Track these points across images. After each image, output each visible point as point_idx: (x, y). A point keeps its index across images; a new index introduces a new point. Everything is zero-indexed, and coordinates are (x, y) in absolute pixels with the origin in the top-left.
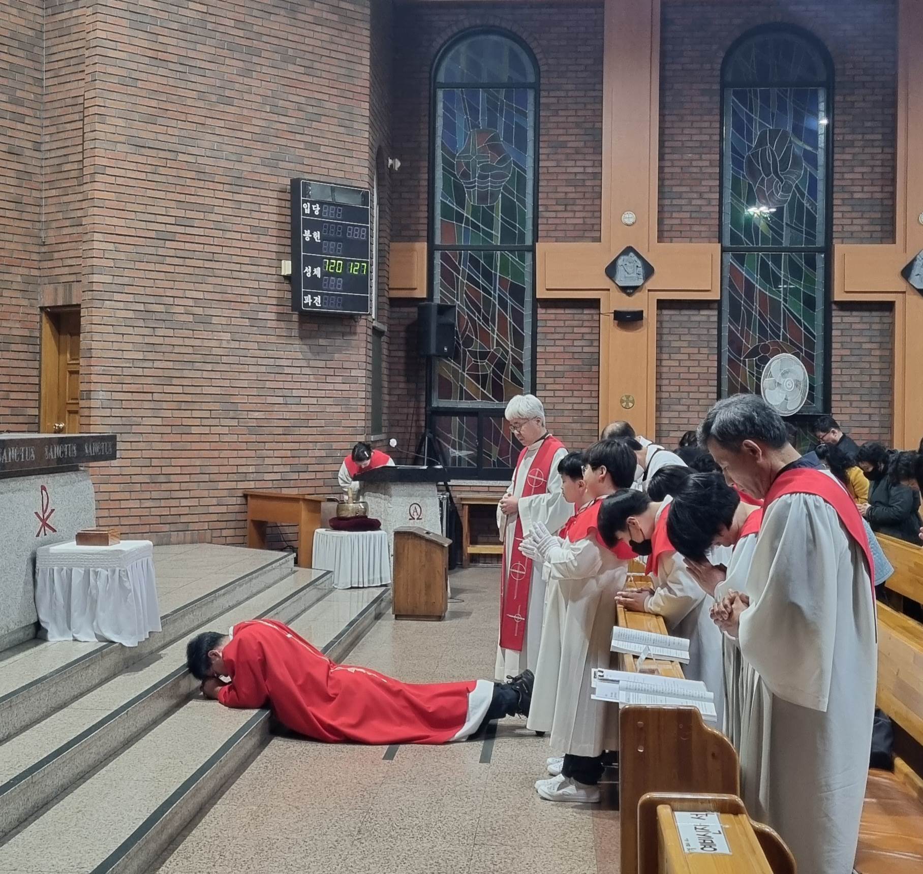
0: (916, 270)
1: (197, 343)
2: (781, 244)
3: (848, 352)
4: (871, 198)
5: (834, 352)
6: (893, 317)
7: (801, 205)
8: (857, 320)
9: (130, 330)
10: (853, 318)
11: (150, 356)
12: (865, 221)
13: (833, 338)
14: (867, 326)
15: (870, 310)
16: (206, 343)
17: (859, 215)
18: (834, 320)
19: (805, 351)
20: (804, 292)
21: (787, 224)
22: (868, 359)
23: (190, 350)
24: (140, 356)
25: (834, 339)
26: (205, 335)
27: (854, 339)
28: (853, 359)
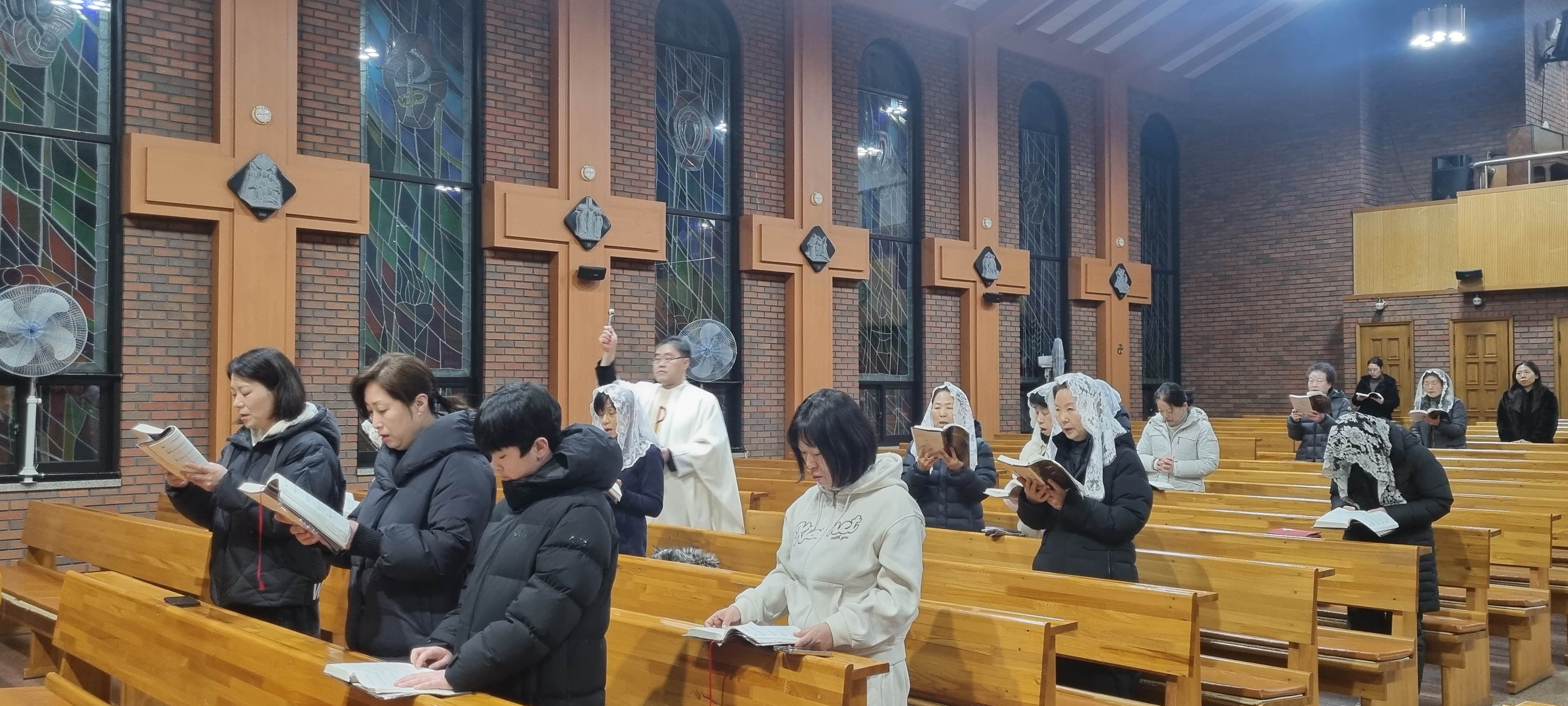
0: (249, 182)
2: (41, 123)
3: (148, 288)
4: (182, 78)
5: (126, 286)
6: (215, 244)
7: (71, 71)
8: (163, 243)
10: (157, 240)
12: (175, 109)
13: (126, 266)
14: (177, 253)
15: (182, 232)
17: (163, 97)
18: (127, 241)
19: (79, 283)
20: (76, 197)
21: (49, 95)
22: (178, 298)
25: (127, 268)
27: (158, 270)
28: (155, 297)
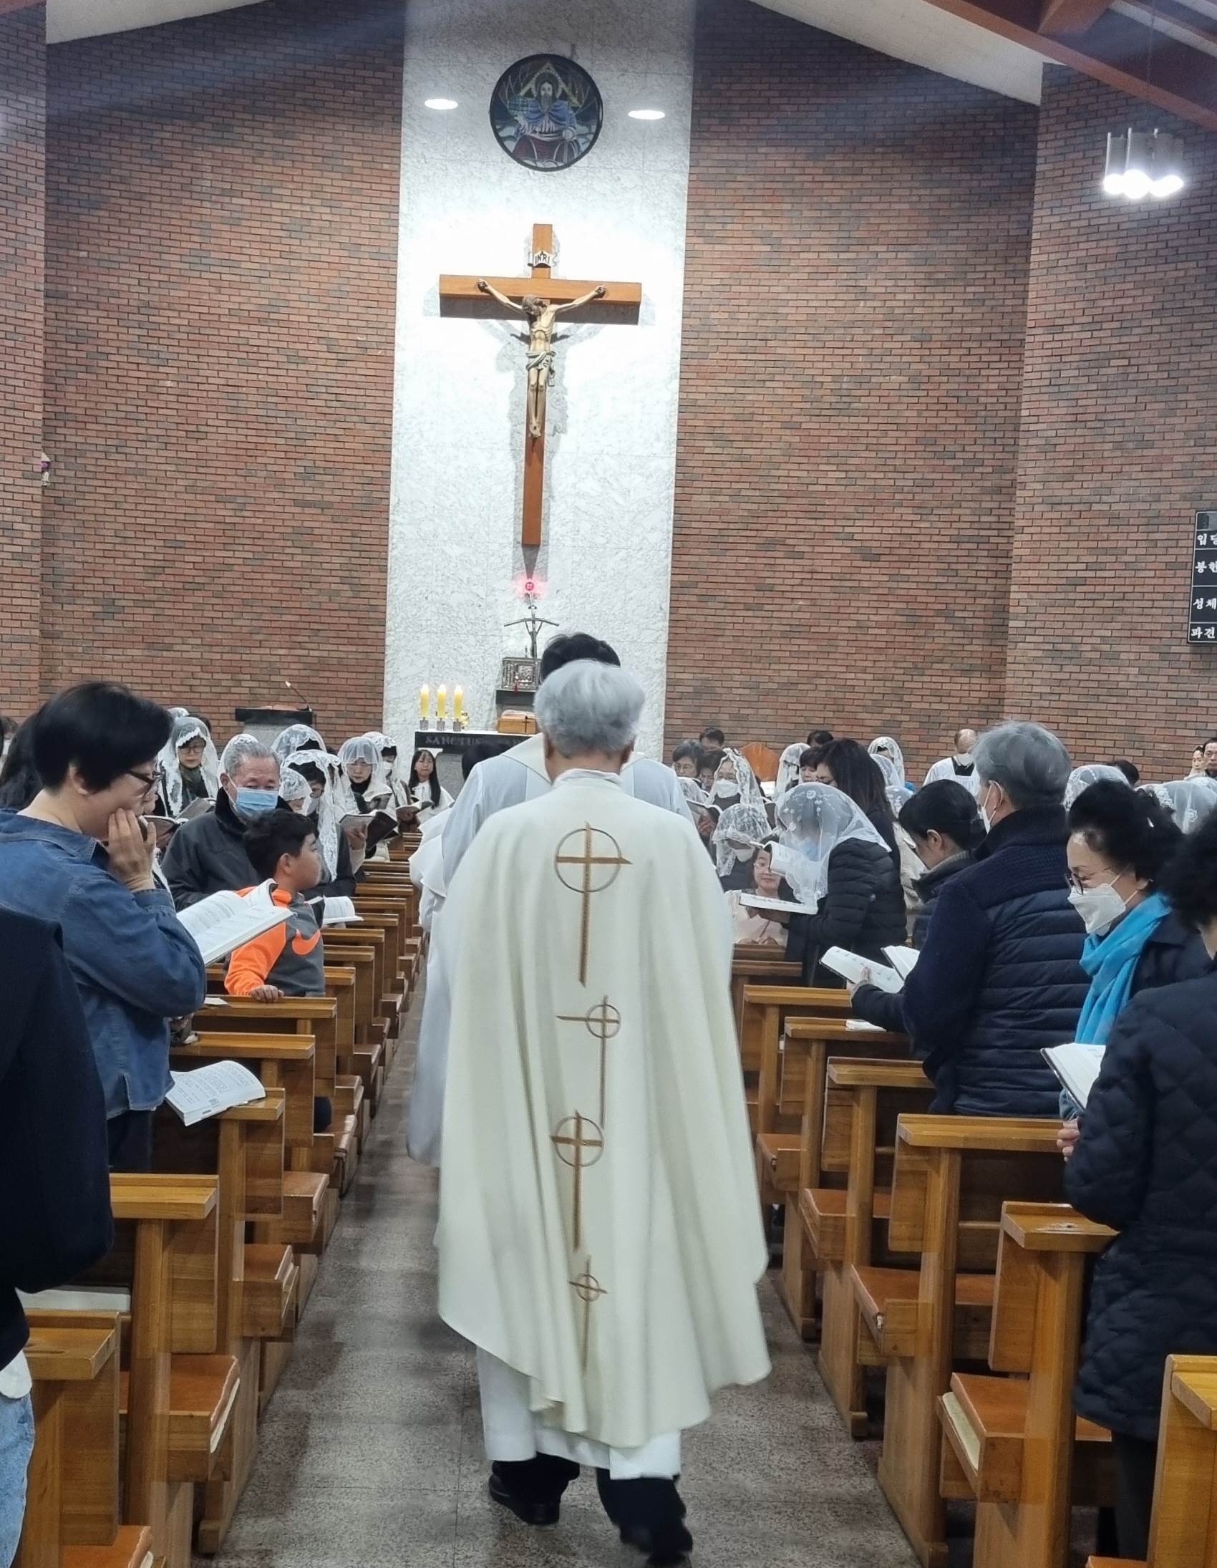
1: (1104, 677)
9: (1039, 667)
11: (1057, 690)
16: (1112, 678)
23: (1096, 685)
24: (1048, 690)
26: (1112, 670)
